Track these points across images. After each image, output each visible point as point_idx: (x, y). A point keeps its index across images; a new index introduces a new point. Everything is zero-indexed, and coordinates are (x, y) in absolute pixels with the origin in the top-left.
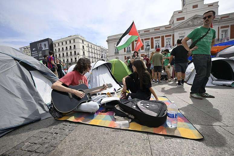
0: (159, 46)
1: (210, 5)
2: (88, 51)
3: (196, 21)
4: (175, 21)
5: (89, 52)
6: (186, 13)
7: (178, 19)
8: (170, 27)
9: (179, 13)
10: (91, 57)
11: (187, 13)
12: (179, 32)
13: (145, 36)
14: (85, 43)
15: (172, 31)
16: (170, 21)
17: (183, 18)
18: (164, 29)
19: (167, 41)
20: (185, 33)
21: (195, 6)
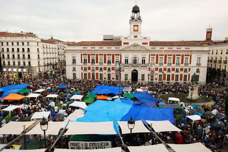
0: (110, 61)
1: (145, 38)
3: (136, 47)
4: (122, 44)
5: (44, 53)
7: (125, 44)
8: (119, 48)
9: (125, 38)
11: (131, 40)
13: (100, 52)
14: (40, 44)
15: (120, 52)
17: (128, 43)
18: (114, 48)
19: (117, 58)
20: (128, 55)
21: (136, 37)
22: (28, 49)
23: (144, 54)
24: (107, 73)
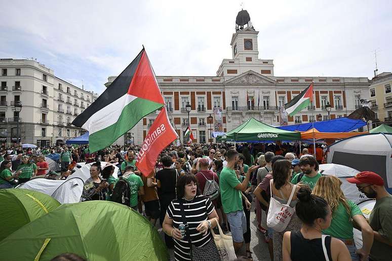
0: (203, 106)
1: (265, 62)
2: (57, 98)
3: (251, 78)
4: (226, 74)
5: (60, 100)
6: (239, 65)
7: (229, 72)
8: (219, 80)
9: (230, 62)
10: (65, 112)
11: (241, 65)
12: (230, 90)
13: (182, 87)
14: (49, 80)
15: (222, 87)
16: (218, 72)
17: (235, 72)
18: (210, 81)
19: (216, 100)
20: (238, 93)
21: (249, 59)
22: (18, 84)
23: (266, 90)
24: (197, 129)
